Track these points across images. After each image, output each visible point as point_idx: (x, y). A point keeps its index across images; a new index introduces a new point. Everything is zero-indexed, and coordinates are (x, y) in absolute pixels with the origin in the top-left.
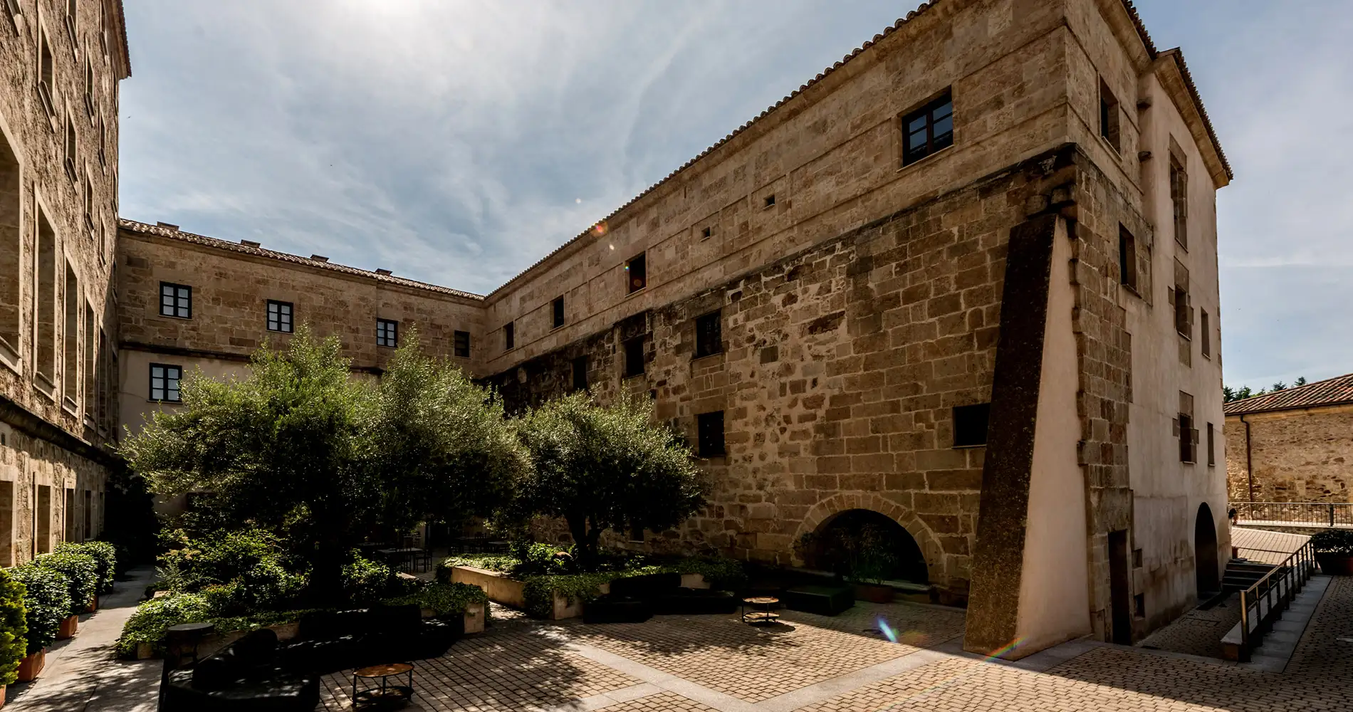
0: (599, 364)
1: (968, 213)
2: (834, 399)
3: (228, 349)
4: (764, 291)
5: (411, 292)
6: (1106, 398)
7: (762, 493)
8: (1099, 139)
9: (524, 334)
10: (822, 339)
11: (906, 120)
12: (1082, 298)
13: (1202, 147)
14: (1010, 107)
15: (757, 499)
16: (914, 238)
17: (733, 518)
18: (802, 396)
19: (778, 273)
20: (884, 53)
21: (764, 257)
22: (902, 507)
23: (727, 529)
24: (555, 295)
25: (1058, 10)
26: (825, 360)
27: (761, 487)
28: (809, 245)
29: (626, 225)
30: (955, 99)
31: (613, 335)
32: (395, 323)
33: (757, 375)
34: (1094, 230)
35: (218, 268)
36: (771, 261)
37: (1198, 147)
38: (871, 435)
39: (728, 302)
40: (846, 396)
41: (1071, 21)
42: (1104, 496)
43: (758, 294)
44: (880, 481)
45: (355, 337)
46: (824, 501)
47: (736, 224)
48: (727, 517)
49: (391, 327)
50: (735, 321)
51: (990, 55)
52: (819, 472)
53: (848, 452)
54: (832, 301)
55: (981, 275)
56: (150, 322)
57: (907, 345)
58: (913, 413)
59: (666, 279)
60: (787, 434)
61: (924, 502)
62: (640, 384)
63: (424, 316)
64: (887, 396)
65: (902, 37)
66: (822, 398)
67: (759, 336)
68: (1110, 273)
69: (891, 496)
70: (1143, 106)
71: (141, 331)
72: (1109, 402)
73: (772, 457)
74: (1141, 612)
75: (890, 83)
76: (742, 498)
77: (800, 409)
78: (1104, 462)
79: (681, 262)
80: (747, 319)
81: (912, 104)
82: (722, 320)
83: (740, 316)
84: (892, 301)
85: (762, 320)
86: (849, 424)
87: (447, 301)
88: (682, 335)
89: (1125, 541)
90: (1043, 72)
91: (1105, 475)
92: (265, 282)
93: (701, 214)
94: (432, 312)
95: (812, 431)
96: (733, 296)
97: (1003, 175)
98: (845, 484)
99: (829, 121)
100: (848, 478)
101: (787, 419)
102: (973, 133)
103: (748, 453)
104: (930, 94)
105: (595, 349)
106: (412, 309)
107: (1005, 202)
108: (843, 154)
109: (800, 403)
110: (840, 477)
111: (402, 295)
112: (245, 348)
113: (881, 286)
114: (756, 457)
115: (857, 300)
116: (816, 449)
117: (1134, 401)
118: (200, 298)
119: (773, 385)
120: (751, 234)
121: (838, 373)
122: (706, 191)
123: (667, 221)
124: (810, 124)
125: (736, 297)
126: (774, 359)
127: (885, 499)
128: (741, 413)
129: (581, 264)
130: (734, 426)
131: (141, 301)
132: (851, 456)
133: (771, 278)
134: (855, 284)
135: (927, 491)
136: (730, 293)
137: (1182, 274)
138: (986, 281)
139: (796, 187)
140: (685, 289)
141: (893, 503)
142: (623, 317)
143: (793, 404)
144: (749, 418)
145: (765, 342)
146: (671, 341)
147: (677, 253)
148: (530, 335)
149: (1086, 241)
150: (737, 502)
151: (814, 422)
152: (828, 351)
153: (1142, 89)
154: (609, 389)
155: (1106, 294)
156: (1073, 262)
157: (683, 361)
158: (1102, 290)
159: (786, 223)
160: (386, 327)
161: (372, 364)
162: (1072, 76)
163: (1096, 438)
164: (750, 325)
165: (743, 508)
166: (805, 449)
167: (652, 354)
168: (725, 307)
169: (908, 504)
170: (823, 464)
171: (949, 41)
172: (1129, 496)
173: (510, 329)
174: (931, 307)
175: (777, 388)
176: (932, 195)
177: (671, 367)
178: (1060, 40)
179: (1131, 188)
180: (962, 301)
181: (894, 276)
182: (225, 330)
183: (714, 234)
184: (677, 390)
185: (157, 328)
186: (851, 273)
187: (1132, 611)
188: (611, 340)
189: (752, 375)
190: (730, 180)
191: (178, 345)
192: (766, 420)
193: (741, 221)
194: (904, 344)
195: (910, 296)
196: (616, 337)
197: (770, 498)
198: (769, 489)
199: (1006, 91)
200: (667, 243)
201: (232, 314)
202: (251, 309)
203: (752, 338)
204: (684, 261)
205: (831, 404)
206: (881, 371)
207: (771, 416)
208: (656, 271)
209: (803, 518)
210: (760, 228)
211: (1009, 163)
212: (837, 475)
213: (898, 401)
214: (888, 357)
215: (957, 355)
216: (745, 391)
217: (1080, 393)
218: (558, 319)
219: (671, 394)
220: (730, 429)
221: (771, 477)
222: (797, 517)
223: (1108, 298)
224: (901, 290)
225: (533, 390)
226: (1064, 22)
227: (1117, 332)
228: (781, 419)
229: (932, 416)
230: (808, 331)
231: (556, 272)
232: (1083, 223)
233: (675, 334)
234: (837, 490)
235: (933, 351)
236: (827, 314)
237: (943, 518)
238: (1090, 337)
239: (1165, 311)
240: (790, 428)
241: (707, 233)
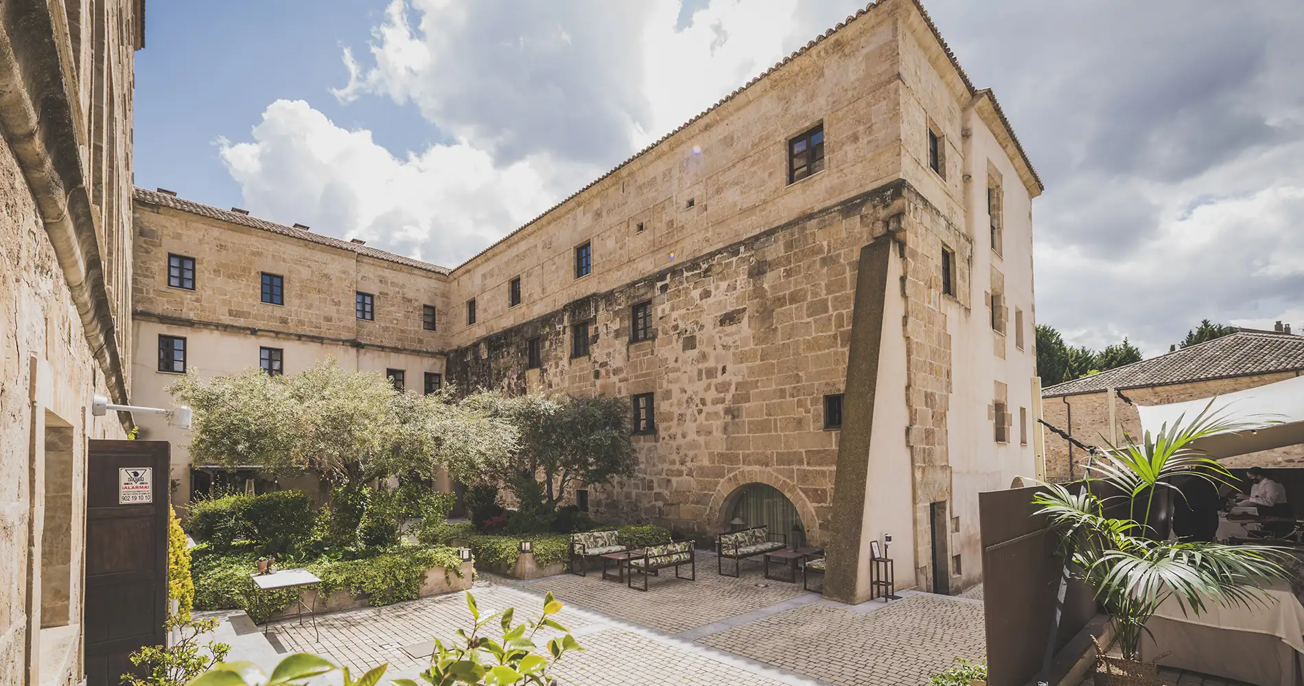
0: (551, 344)
1: (833, 230)
2: (738, 385)
3: (226, 320)
4: (686, 285)
5: (386, 265)
6: (929, 391)
7: (684, 468)
8: (928, 170)
9: (485, 310)
10: (728, 332)
11: (791, 143)
12: (910, 309)
13: (1017, 165)
14: (863, 141)
15: (680, 473)
16: (796, 248)
17: (661, 491)
18: (714, 381)
19: (696, 269)
20: (775, 84)
21: (685, 253)
22: (788, 481)
23: (656, 500)
24: (513, 276)
25: (895, 67)
26: (732, 350)
27: (682, 463)
28: (721, 245)
29: (574, 212)
30: (825, 131)
31: (563, 315)
32: (372, 296)
33: (680, 361)
34: (920, 250)
35: (218, 239)
36: (691, 257)
37: (1014, 165)
38: (766, 417)
39: (658, 292)
40: (747, 382)
41: (904, 75)
42: (926, 472)
43: (681, 287)
44: (772, 458)
45: (338, 310)
46: (731, 475)
47: (664, 221)
48: (657, 490)
49: (368, 300)
50: (663, 310)
51: (850, 96)
52: (727, 449)
53: (749, 433)
54: (737, 298)
55: (842, 287)
56: (159, 293)
57: (791, 340)
58: (796, 399)
59: (607, 268)
60: (703, 415)
61: (804, 476)
62: (585, 365)
63: (397, 289)
64: (777, 385)
65: (789, 72)
66: (730, 384)
67: (682, 326)
68: (933, 285)
69: (778, 471)
70: (966, 135)
71: (151, 301)
72: (932, 394)
73: (692, 436)
74: (958, 571)
75: (780, 110)
76: (669, 472)
77: (712, 394)
78: (927, 444)
79: (620, 252)
80: (673, 309)
81: (795, 131)
82: (653, 309)
83: (667, 306)
84: (780, 301)
85: (684, 311)
86: (750, 407)
87: (416, 275)
88: (621, 322)
89: (945, 508)
90: (885, 116)
91: (928, 456)
92: (258, 254)
93: (637, 210)
94: (403, 286)
95: (722, 413)
96: (661, 287)
97: (858, 201)
98: (746, 461)
99: (735, 138)
100: (748, 455)
101: (703, 402)
102: (838, 161)
103: (672, 431)
104: (808, 124)
105: (547, 329)
106: (386, 283)
107: (859, 224)
108: (745, 168)
109: (713, 388)
110: (743, 453)
111: (378, 269)
112: (242, 319)
113: (773, 287)
114: (679, 436)
115: (756, 298)
116: (725, 429)
117: (953, 391)
118: (203, 269)
119: (693, 370)
120: (675, 231)
121: (742, 362)
122: (640, 187)
123: (609, 212)
124: (721, 137)
125: (664, 288)
126: (694, 347)
127: (775, 474)
128: (667, 395)
129: (536, 246)
130: (663, 406)
131: (151, 273)
132: (751, 435)
133: (691, 273)
134: (754, 285)
135: (805, 467)
136: (659, 284)
137: (998, 280)
138: (846, 290)
139: (710, 193)
140: (623, 278)
141: (780, 477)
142: (571, 300)
143: (708, 388)
144: (674, 400)
145: (686, 331)
146: (611, 325)
147: (617, 243)
148: (490, 311)
149: (914, 260)
150: (664, 476)
151: (723, 405)
152: (734, 343)
153: (965, 120)
154: (560, 368)
155: (930, 303)
156: (903, 279)
157: (620, 345)
158: (927, 300)
159: (702, 225)
160: (364, 300)
161: (351, 336)
162: (905, 122)
163: (920, 424)
164: (675, 315)
165: (669, 481)
166: (717, 429)
167: (596, 337)
168: (655, 297)
169: (791, 478)
170: (731, 442)
171: (821, 80)
172: (948, 471)
173: (472, 304)
174: (808, 309)
175: (696, 373)
176: (809, 211)
177: (611, 350)
178: (896, 91)
179: (956, 208)
180: (830, 304)
181: (782, 280)
182: (224, 302)
183: (646, 228)
184: (616, 372)
185: (165, 299)
186: (750, 275)
187: (950, 569)
188: (561, 321)
189: (676, 361)
190: (659, 180)
191: (184, 316)
192: (687, 401)
193: (668, 219)
194: (789, 339)
195: (794, 298)
196: (566, 318)
197: (690, 474)
198: (689, 464)
199: (861, 128)
200: (608, 233)
201: (231, 286)
202: (247, 281)
203: (676, 327)
204: (623, 251)
205: (736, 390)
206: (773, 362)
207: (691, 398)
208: (600, 258)
209: (714, 491)
210: (683, 227)
211: (862, 190)
212: (741, 452)
213: (785, 389)
214: (777, 350)
215: (827, 351)
216: (671, 375)
217: (908, 387)
218: (515, 298)
219: (611, 375)
220: (658, 409)
221: (691, 453)
222: (710, 490)
223: (932, 306)
224: (787, 292)
225: (492, 365)
226: (899, 76)
227: (939, 334)
228: (698, 402)
229: (809, 402)
230: (719, 324)
231: (514, 251)
232: (911, 246)
233: (614, 319)
234: (740, 465)
235: (810, 346)
236: (733, 309)
237: (816, 490)
238: (915, 340)
239: (982, 313)
240: (705, 409)
241: (641, 228)
